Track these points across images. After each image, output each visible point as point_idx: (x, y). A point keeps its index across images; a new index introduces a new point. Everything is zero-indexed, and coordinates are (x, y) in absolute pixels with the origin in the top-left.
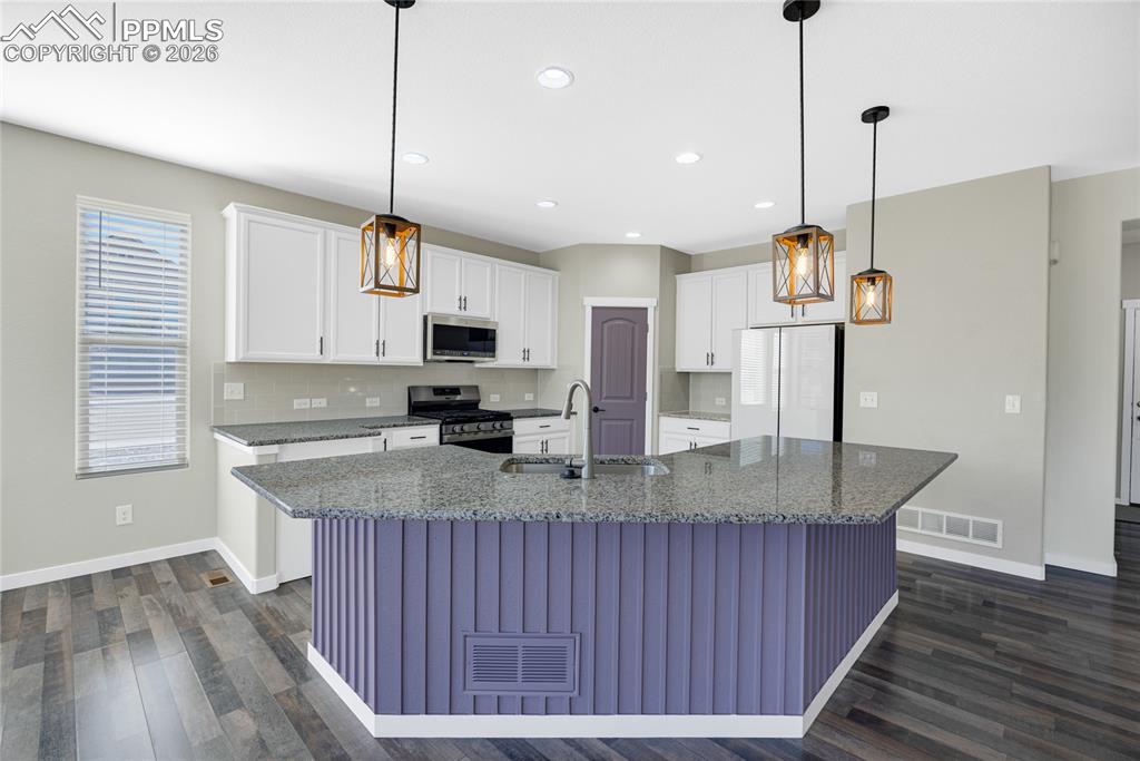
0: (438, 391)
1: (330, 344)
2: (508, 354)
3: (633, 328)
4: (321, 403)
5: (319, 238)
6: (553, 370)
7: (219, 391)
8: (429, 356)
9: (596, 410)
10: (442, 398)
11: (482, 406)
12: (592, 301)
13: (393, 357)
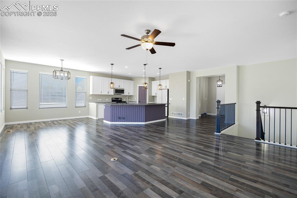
0: (116, 98)
1: (102, 92)
2: (126, 93)
4: (101, 100)
5: (101, 79)
6: (133, 96)
7: (89, 98)
8: (115, 93)
9: (139, 101)
10: (116, 99)
11: (122, 101)
12: (138, 85)
13: (110, 94)
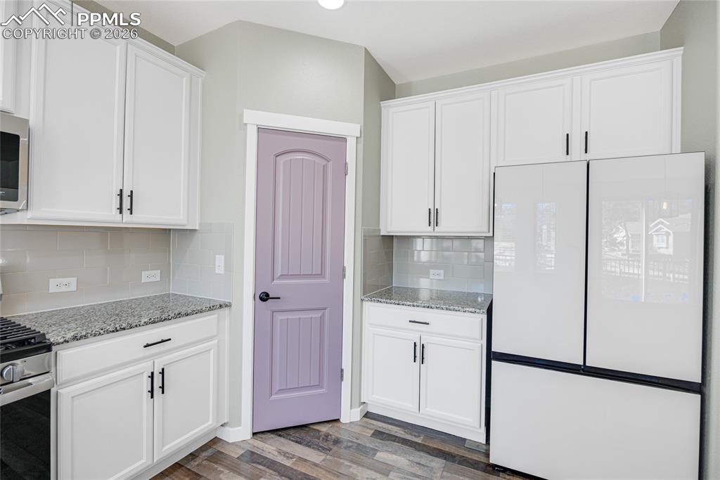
3: (325, 167)
6: (194, 231)
9: (265, 297)
